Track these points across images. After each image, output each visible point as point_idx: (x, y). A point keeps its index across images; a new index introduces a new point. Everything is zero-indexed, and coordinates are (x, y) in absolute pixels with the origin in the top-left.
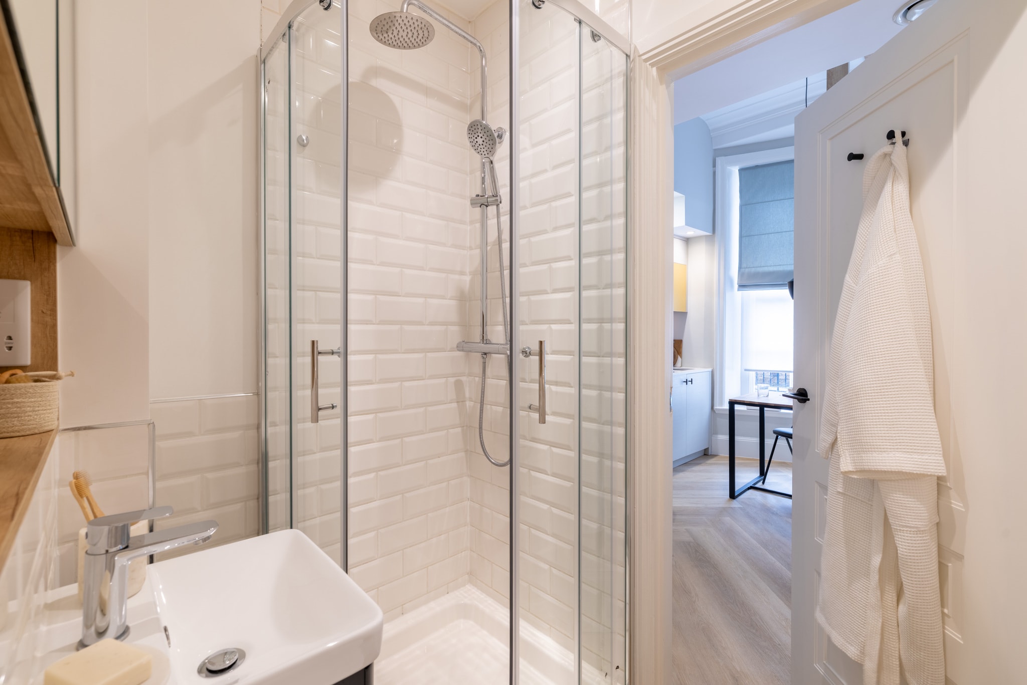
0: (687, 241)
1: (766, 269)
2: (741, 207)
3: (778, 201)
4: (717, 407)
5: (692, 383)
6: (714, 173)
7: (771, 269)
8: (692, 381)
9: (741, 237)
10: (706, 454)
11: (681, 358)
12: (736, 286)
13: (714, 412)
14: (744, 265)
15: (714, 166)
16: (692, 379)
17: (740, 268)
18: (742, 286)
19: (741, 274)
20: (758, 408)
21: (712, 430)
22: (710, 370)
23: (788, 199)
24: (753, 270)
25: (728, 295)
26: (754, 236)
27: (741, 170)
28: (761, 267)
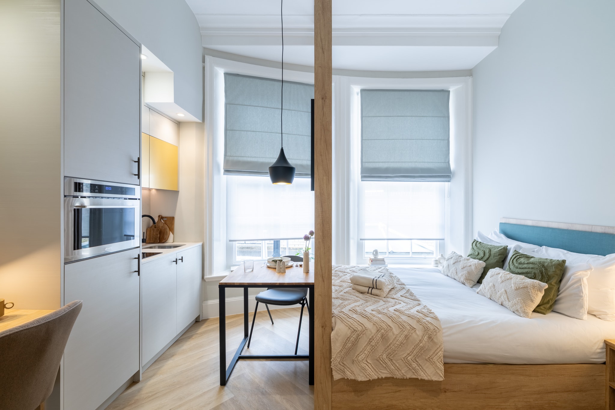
0: (179, 124)
1: (245, 159)
2: (226, 104)
3: (254, 107)
4: (207, 276)
5: (182, 261)
6: (204, 68)
7: (249, 159)
8: (182, 259)
9: (226, 130)
10: (198, 322)
11: (173, 234)
12: (222, 171)
13: (205, 281)
14: (228, 154)
15: (204, 61)
16: (182, 257)
17: (225, 155)
18: (227, 171)
19: (226, 162)
20: (243, 289)
21: (203, 296)
22: (201, 244)
23: (260, 107)
24: (235, 159)
25: (216, 178)
26: (236, 130)
27: (226, 74)
28: (241, 157)
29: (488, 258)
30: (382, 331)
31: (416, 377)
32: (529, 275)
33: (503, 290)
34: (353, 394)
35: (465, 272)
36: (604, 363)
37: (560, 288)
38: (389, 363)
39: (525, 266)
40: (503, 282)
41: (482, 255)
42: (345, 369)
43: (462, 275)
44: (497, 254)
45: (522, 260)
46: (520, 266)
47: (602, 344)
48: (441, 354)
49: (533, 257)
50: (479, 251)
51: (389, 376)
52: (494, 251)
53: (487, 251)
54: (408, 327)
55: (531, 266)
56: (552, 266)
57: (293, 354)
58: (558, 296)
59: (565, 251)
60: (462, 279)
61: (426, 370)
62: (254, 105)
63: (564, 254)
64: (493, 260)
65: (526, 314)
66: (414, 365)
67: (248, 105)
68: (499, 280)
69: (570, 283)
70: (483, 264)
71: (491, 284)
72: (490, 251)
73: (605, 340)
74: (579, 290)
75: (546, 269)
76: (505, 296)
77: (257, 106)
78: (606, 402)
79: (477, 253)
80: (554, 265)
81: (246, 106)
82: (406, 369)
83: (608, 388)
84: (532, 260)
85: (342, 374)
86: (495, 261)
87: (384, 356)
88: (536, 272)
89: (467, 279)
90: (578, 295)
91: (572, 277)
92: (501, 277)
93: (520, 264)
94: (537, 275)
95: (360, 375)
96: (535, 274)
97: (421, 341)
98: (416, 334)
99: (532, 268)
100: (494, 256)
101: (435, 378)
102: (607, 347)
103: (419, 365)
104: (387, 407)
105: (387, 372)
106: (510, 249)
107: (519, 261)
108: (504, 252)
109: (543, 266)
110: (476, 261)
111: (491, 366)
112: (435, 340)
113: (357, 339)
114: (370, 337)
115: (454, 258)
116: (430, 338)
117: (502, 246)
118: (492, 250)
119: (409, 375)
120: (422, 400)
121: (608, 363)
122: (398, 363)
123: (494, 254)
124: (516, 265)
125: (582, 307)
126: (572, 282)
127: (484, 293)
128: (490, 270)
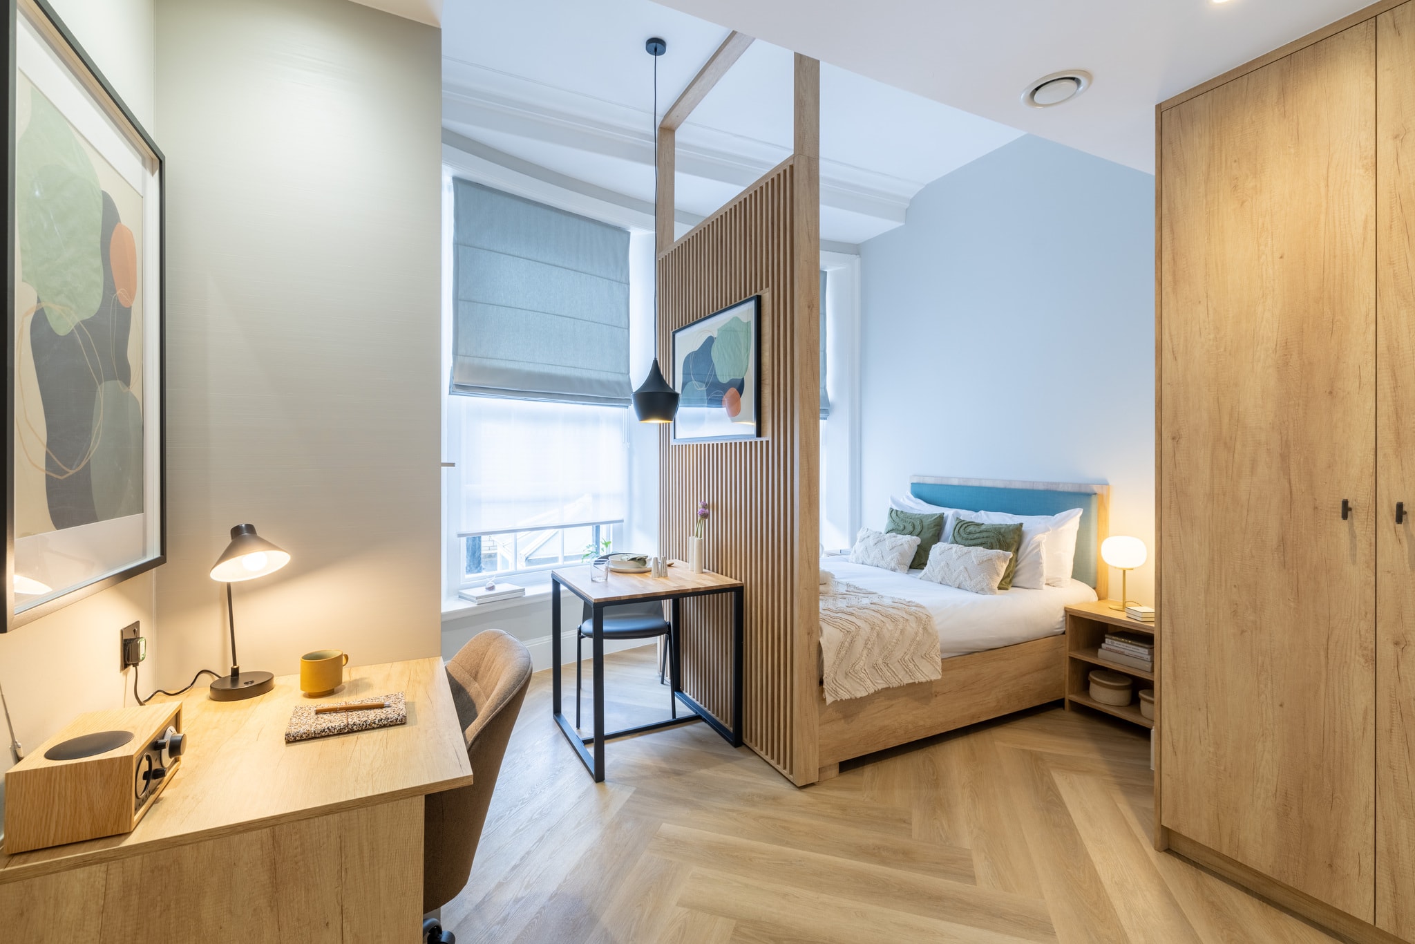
1: (496, 364)
2: (457, 245)
3: (511, 257)
7: (503, 364)
9: (457, 299)
14: (462, 351)
17: (456, 353)
18: (457, 387)
19: (458, 367)
23: (524, 258)
24: (477, 361)
26: (477, 302)
27: (457, 180)
28: (487, 358)
29: (920, 532)
30: (877, 628)
31: (913, 681)
32: (985, 545)
33: (962, 568)
34: (843, 721)
35: (896, 554)
36: (1064, 633)
37: (1018, 558)
38: (885, 669)
39: (977, 535)
40: (959, 557)
41: (910, 528)
42: (837, 688)
43: (892, 558)
44: (933, 525)
45: (971, 528)
46: (971, 536)
47: (1062, 613)
48: (938, 646)
49: (983, 524)
50: (905, 524)
51: (885, 686)
52: (926, 523)
53: (917, 523)
54: (901, 620)
55: (985, 534)
56: (1010, 531)
57: (669, 718)
58: (1016, 566)
59: (1010, 515)
60: (893, 565)
61: (923, 670)
62: (512, 253)
63: (1010, 518)
64: (928, 534)
65: (992, 591)
66: (912, 666)
67: (501, 251)
68: (955, 556)
69: (1029, 549)
70: (917, 540)
71: (943, 564)
72: (921, 522)
73: (1065, 608)
74: (1038, 555)
75: (1004, 536)
76: (966, 575)
77: (518, 257)
78: (1065, 676)
79: (902, 527)
80: (1012, 530)
81: (497, 254)
82: (903, 672)
83: (1068, 660)
84: (983, 527)
85: (834, 696)
86: (931, 534)
87: (880, 661)
88: (993, 541)
89: (899, 564)
90: (1037, 563)
91: (1031, 542)
92: (956, 552)
93: (970, 533)
94: (994, 545)
95: (858, 690)
96: (991, 543)
97: (916, 634)
98: (911, 627)
99: (987, 537)
100: (928, 529)
101: (933, 678)
102: (1066, 614)
103: (915, 665)
104: (879, 730)
105: (882, 682)
106: (947, 517)
107: (968, 531)
108: (940, 522)
109: (1000, 533)
110: (908, 537)
111: (976, 654)
112: (930, 631)
113: (852, 641)
114: (866, 638)
115: (872, 536)
116: (925, 629)
117: (936, 514)
118: (924, 520)
119: (907, 680)
120: (914, 712)
121: (1067, 633)
122: (894, 667)
123: (928, 525)
124: (965, 536)
125: (1041, 575)
126: (1032, 548)
127: (931, 577)
128: (933, 546)
